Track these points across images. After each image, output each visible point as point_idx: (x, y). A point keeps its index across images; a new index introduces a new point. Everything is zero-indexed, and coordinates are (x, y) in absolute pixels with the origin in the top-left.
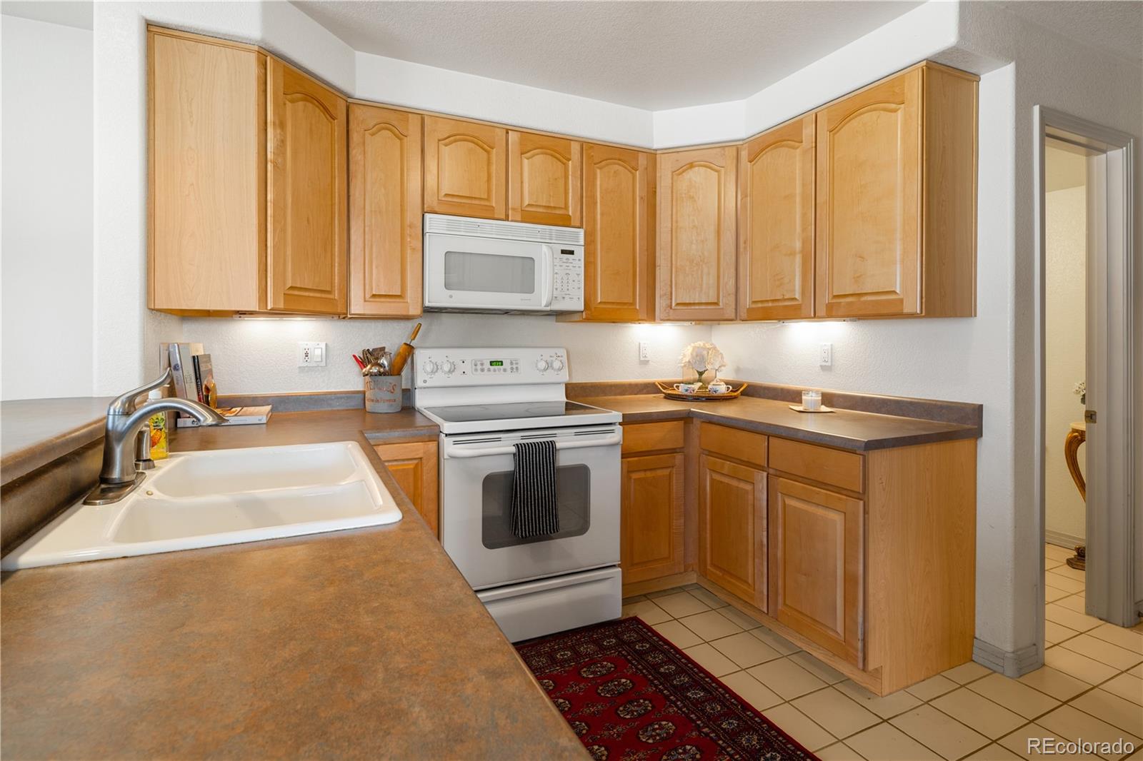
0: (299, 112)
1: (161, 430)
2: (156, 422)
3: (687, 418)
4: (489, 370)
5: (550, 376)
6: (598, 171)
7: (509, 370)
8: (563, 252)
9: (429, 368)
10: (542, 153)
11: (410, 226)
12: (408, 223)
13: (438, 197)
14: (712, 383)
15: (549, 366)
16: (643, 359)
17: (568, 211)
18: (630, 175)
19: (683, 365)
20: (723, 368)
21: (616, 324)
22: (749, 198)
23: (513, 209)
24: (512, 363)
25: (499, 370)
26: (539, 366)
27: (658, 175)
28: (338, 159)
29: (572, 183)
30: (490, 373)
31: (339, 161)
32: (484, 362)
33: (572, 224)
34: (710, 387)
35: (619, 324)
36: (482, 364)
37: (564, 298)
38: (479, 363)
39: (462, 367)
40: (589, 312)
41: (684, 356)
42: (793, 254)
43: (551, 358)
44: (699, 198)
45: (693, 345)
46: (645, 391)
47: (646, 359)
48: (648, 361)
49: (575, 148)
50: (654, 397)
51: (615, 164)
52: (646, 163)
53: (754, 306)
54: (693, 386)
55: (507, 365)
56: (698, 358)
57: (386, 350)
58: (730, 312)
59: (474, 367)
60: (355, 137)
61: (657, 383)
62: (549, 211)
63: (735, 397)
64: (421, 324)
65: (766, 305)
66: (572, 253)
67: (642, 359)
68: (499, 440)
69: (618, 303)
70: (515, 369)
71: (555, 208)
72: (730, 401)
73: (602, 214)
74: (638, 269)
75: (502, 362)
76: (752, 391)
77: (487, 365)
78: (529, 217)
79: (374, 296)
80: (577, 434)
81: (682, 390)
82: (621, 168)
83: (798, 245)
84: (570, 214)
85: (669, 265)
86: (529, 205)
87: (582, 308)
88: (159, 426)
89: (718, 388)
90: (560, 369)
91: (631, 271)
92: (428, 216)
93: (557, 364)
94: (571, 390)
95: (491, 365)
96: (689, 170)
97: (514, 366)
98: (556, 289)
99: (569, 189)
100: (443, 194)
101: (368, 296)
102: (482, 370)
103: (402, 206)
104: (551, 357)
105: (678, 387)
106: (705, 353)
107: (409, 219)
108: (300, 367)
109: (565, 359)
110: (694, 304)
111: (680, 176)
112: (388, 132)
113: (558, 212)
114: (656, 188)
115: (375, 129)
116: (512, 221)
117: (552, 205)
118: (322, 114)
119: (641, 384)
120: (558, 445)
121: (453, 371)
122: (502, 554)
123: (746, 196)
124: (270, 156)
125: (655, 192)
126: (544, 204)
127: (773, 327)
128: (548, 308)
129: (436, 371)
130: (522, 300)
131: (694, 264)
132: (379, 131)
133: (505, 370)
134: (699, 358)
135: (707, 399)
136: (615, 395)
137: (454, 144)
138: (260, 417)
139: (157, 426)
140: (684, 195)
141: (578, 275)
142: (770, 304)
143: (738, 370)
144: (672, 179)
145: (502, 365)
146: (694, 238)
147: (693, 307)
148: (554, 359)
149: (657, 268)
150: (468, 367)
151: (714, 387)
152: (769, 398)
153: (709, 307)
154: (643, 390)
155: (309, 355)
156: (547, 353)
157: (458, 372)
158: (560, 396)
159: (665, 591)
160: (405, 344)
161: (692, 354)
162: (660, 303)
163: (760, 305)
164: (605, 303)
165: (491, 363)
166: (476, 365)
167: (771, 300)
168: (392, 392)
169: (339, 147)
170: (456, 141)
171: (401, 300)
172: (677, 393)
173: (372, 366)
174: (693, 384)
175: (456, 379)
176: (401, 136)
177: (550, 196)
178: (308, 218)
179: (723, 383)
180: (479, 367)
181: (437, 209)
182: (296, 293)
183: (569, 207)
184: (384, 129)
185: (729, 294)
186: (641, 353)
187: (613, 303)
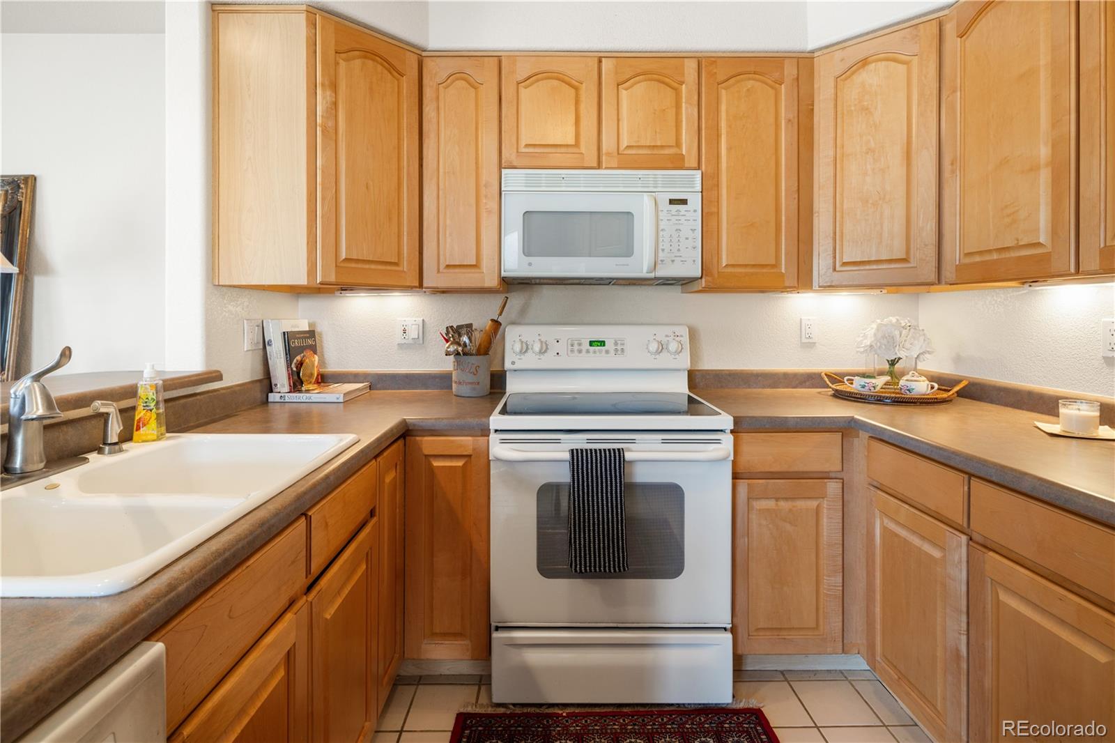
0: (354, 71)
1: (151, 410)
2: (146, 402)
3: (847, 429)
4: (588, 351)
5: (665, 360)
6: (724, 92)
7: (612, 352)
8: (672, 202)
9: (517, 347)
10: (646, 80)
11: (486, 186)
12: (484, 182)
13: (517, 148)
14: (905, 378)
15: (662, 348)
16: (807, 341)
17: (681, 150)
18: (771, 92)
19: (862, 350)
20: (927, 356)
21: (766, 294)
22: (959, 94)
23: (608, 154)
24: (616, 344)
25: (600, 352)
26: (651, 349)
27: (816, 86)
28: (407, 118)
29: (688, 112)
30: (589, 355)
31: (409, 119)
32: (583, 341)
33: (687, 165)
34: (902, 382)
35: (771, 295)
36: (580, 344)
37: (673, 261)
38: (576, 342)
39: (555, 348)
40: (709, 279)
41: (865, 337)
42: (1034, 169)
43: (668, 338)
44: (876, 108)
45: (879, 321)
46: (807, 383)
47: (810, 341)
48: (815, 343)
49: (690, 67)
50: (819, 393)
51: (749, 79)
52: (795, 72)
53: (967, 260)
54: (873, 381)
55: (610, 345)
56: (885, 341)
57: (474, 327)
58: (929, 273)
59: (570, 347)
60: (428, 93)
61: (823, 374)
62: (655, 152)
63: (944, 401)
64: (507, 298)
65: (987, 258)
66: (684, 202)
67: (804, 340)
68: (558, 441)
69: (754, 266)
70: (620, 351)
71: (662, 147)
72: (936, 406)
73: (729, 149)
74: (783, 218)
75: (604, 342)
76: (975, 393)
77: (586, 345)
78: (628, 162)
79: (448, 266)
80: (665, 441)
81: (857, 385)
82: (758, 84)
83: (1044, 152)
84: (684, 153)
85: (831, 209)
86: (627, 146)
87: (697, 272)
88: (149, 406)
89: (913, 385)
90: (678, 352)
91: (773, 224)
92: (504, 171)
93: (673, 346)
94: (695, 378)
95: (591, 345)
96: (861, 70)
97: (619, 347)
98: (663, 250)
99: (682, 121)
100: (524, 144)
101: (442, 267)
102: (580, 351)
103: (477, 163)
104: (667, 336)
105: (851, 381)
106: (897, 333)
107: (484, 178)
108: (399, 344)
109: (686, 340)
110: (869, 262)
111: (848, 80)
112: (462, 81)
113: (667, 151)
114: (813, 105)
115: (449, 81)
116: (606, 168)
117: (659, 144)
118: (386, 72)
119: (802, 375)
120: (628, 456)
121: (545, 352)
122: (562, 586)
123: (954, 91)
124: (319, 120)
125: (813, 110)
126: (648, 144)
127: (1015, 294)
128: (652, 275)
129: (526, 351)
130: (617, 265)
131: (870, 205)
132: (453, 82)
133: (607, 352)
134: (887, 339)
135: (894, 402)
136: (764, 387)
137: (536, 84)
138: (338, 396)
139: (147, 406)
140: (853, 108)
141: (693, 230)
142: (995, 256)
143: (958, 359)
144: (836, 87)
145: (604, 345)
146: (868, 167)
147: (867, 267)
148: (670, 339)
149: (815, 215)
150: (562, 347)
151: (908, 384)
152: (1006, 405)
153: (893, 266)
154: (805, 382)
155: (407, 332)
156: (662, 332)
157: (551, 354)
158: (680, 386)
159: (815, 672)
160: (492, 320)
161: (875, 335)
162: (821, 264)
163: (977, 259)
164: (733, 266)
165: (591, 343)
166: (572, 345)
167: (994, 250)
168: (475, 375)
169: (408, 106)
170: (538, 81)
171: (477, 270)
172: (848, 390)
173: (451, 344)
174: (874, 377)
175: (548, 361)
176: (474, 86)
177: (656, 132)
178: (367, 184)
179: (924, 378)
180: (576, 347)
181: (515, 164)
182: (353, 265)
183: (682, 144)
184: (457, 79)
185: (926, 245)
186: (803, 333)
187: (746, 266)
